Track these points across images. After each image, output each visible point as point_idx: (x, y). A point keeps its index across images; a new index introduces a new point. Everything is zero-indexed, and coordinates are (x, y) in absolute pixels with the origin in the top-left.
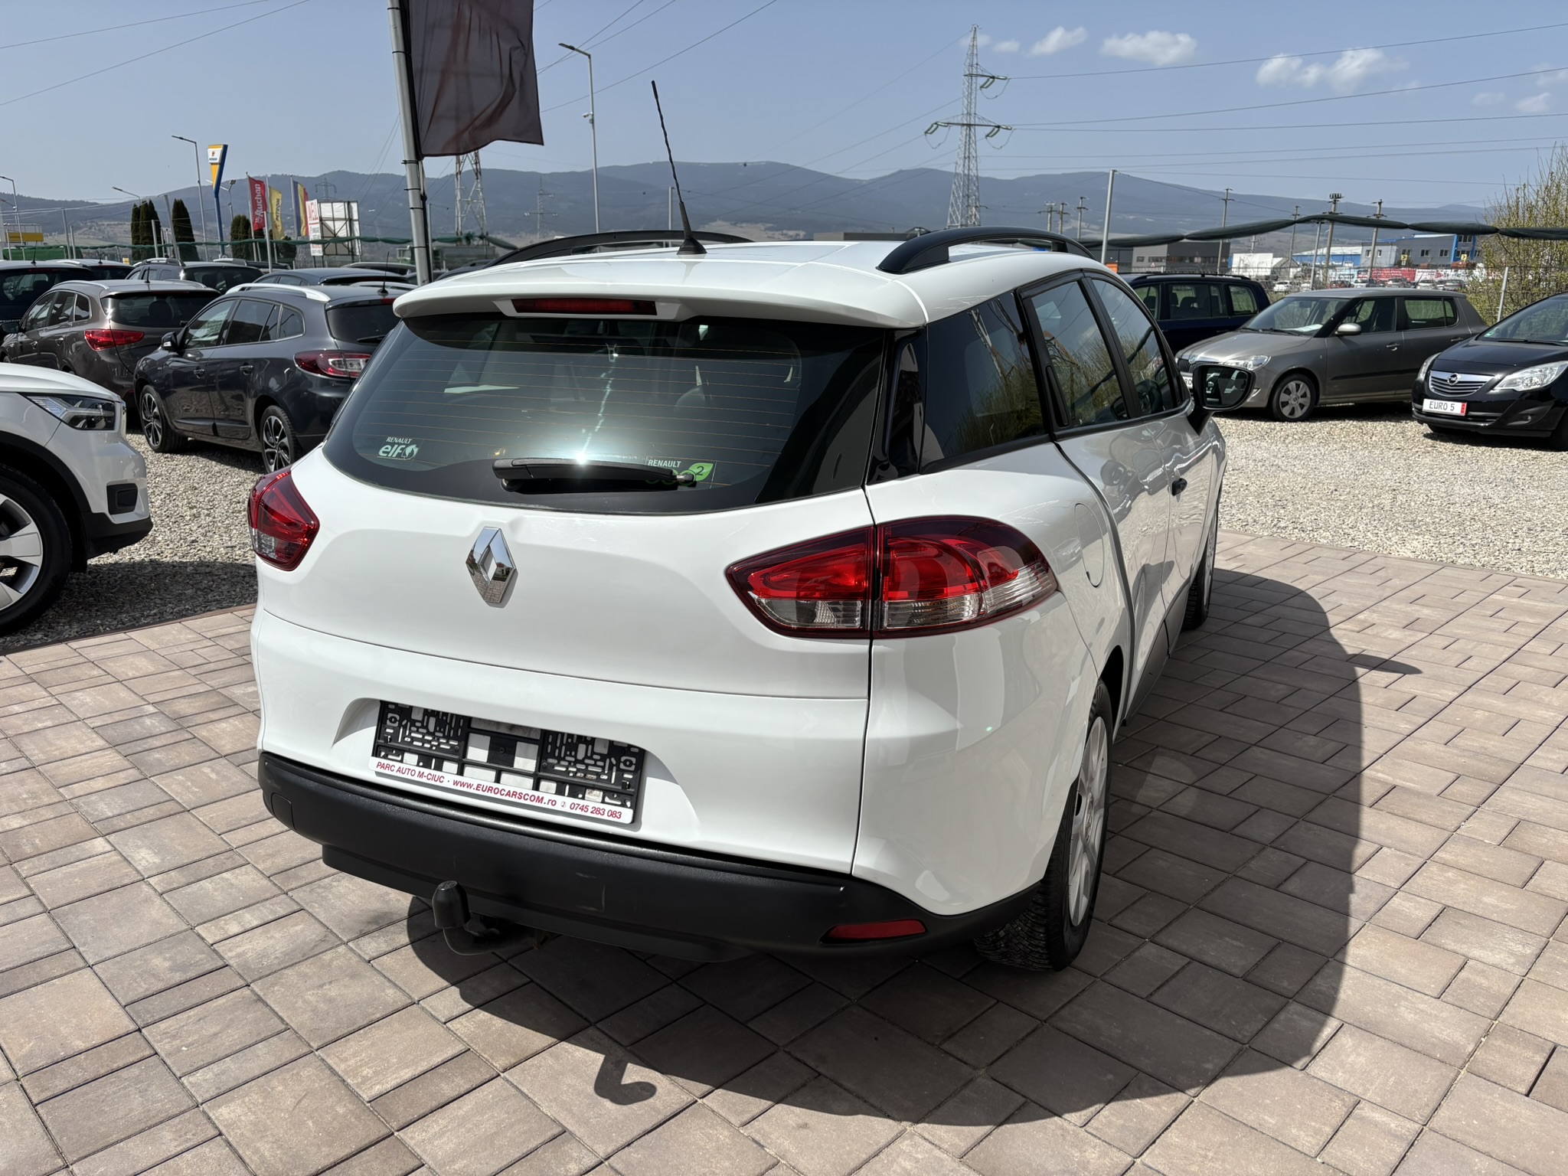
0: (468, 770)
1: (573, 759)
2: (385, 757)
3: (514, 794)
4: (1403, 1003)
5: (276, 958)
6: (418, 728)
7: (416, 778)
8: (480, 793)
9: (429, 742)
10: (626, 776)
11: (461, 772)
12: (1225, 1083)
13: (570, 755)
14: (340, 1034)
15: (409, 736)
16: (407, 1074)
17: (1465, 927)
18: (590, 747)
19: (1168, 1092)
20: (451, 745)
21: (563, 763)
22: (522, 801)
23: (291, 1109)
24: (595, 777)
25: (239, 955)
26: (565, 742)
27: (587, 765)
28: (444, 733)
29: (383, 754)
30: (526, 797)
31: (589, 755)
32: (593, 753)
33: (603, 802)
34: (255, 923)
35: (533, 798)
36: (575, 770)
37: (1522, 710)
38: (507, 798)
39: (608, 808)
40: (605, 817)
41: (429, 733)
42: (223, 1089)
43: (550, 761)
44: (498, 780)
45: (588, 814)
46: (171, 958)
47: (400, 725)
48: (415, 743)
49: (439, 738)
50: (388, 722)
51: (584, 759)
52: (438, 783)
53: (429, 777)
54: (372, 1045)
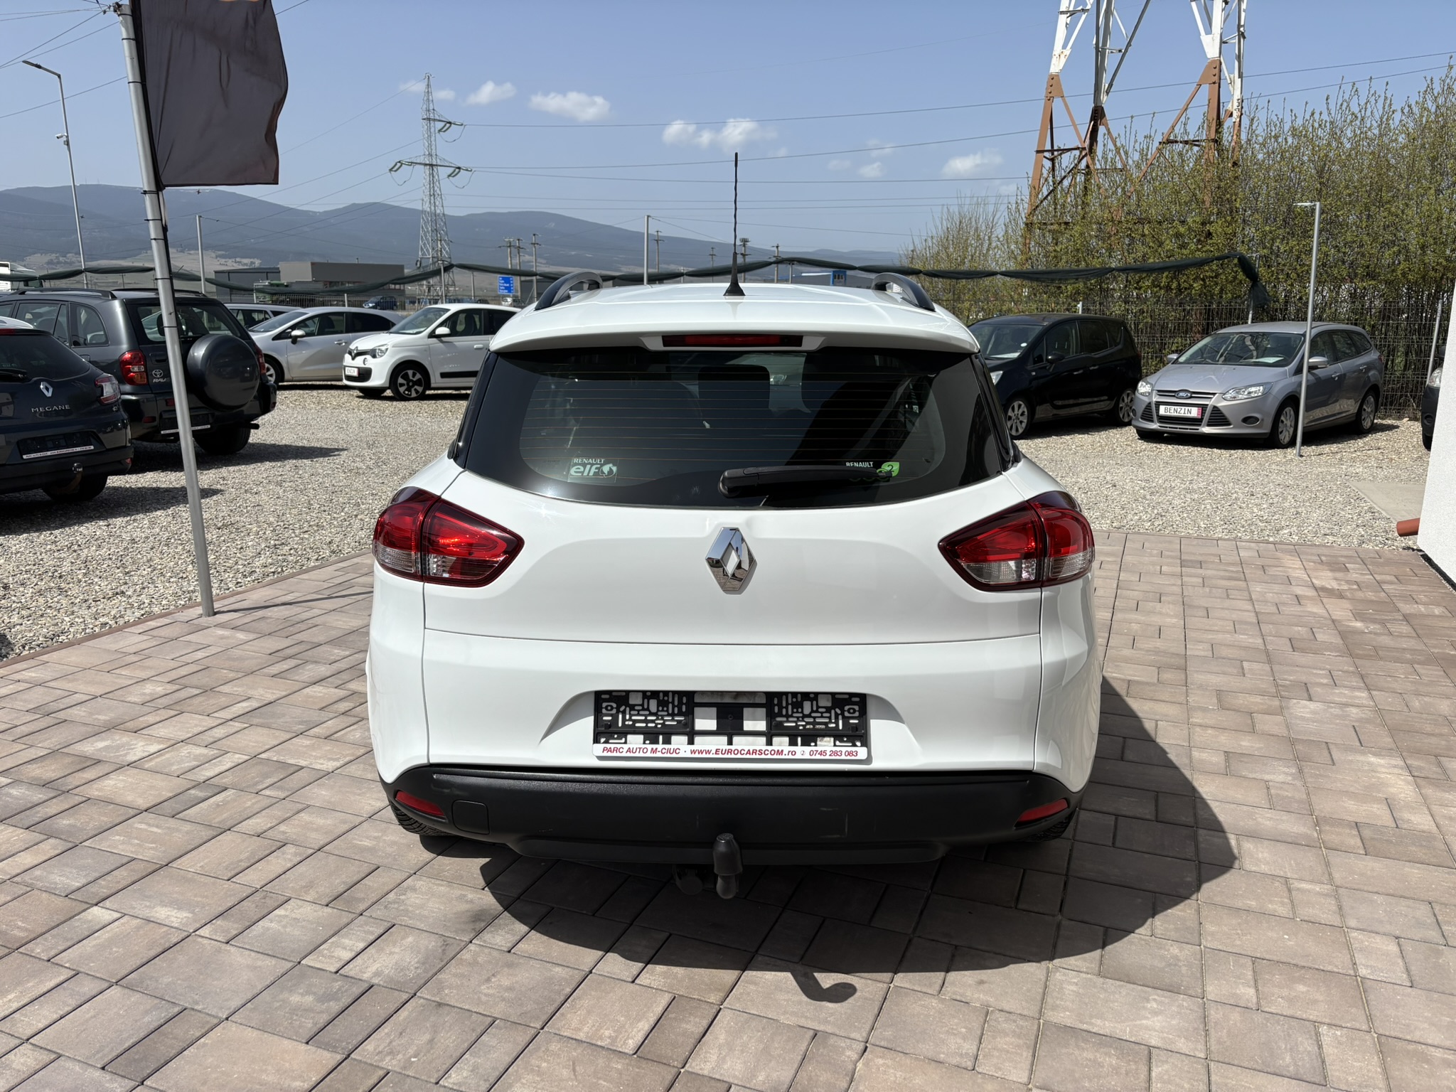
0: (697, 739)
1: (801, 715)
2: (606, 742)
3: (754, 752)
4: (1257, 816)
5: (417, 968)
6: (638, 711)
7: (649, 754)
8: (720, 756)
9: (652, 721)
10: (851, 721)
11: (691, 742)
12: (1206, 887)
13: (797, 712)
14: (550, 1012)
15: (630, 719)
16: (645, 1026)
17: (1246, 763)
18: (815, 703)
19: (1182, 901)
20: (677, 721)
21: (791, 719)
22: (763, 756)
23: (573, 1077)
24: (823, 727)
25: (377, 974)
26: (790, 701)
27: (814, 718)
28: (667, 711)
29: (603, 740)
30: (766, 752)
31: (815, 709)
32: (818, 707)
33: (835, 745)
34: (361, 945)
35: (773, 752)
36: (804, 723)
37: (1156, 620)
38: (748, 756)
39: (843, 749)
40: (843, 757)
41: (651, 714)
42: (492, 1080)
43: (779, 719)
44: (730, 743)
45: (827, 757)
46: (308, 993)
47: (618, 712)
48: (637, 725)
49: (663, 716)
50: (604, 711)
51: (811, 713)
52: (674, 755)
53: (664, 751)
54: (589, 1012)
